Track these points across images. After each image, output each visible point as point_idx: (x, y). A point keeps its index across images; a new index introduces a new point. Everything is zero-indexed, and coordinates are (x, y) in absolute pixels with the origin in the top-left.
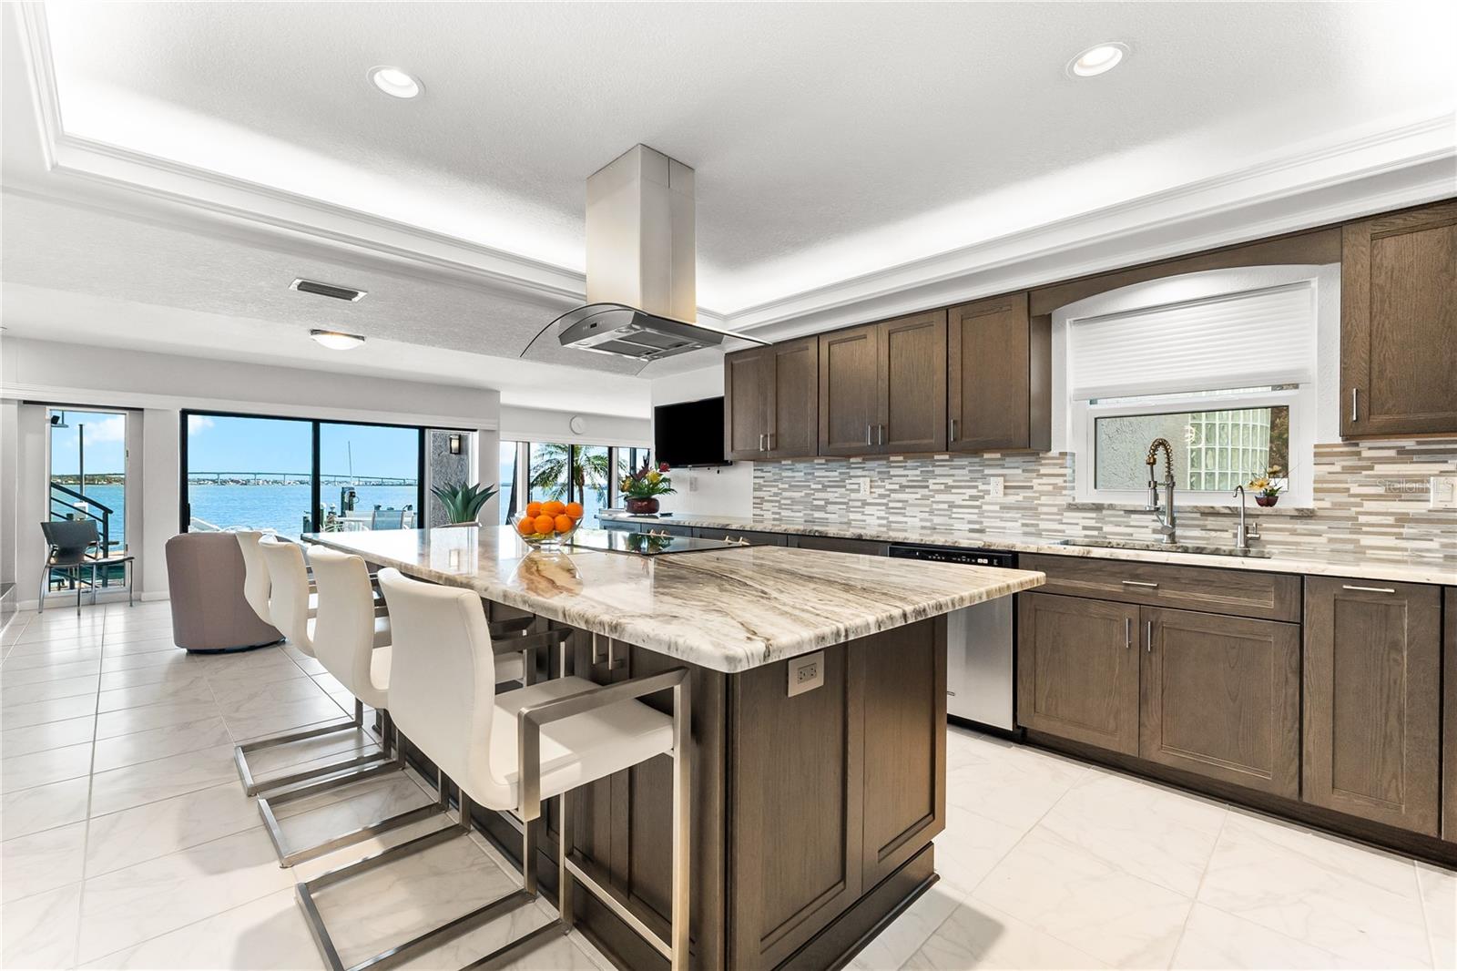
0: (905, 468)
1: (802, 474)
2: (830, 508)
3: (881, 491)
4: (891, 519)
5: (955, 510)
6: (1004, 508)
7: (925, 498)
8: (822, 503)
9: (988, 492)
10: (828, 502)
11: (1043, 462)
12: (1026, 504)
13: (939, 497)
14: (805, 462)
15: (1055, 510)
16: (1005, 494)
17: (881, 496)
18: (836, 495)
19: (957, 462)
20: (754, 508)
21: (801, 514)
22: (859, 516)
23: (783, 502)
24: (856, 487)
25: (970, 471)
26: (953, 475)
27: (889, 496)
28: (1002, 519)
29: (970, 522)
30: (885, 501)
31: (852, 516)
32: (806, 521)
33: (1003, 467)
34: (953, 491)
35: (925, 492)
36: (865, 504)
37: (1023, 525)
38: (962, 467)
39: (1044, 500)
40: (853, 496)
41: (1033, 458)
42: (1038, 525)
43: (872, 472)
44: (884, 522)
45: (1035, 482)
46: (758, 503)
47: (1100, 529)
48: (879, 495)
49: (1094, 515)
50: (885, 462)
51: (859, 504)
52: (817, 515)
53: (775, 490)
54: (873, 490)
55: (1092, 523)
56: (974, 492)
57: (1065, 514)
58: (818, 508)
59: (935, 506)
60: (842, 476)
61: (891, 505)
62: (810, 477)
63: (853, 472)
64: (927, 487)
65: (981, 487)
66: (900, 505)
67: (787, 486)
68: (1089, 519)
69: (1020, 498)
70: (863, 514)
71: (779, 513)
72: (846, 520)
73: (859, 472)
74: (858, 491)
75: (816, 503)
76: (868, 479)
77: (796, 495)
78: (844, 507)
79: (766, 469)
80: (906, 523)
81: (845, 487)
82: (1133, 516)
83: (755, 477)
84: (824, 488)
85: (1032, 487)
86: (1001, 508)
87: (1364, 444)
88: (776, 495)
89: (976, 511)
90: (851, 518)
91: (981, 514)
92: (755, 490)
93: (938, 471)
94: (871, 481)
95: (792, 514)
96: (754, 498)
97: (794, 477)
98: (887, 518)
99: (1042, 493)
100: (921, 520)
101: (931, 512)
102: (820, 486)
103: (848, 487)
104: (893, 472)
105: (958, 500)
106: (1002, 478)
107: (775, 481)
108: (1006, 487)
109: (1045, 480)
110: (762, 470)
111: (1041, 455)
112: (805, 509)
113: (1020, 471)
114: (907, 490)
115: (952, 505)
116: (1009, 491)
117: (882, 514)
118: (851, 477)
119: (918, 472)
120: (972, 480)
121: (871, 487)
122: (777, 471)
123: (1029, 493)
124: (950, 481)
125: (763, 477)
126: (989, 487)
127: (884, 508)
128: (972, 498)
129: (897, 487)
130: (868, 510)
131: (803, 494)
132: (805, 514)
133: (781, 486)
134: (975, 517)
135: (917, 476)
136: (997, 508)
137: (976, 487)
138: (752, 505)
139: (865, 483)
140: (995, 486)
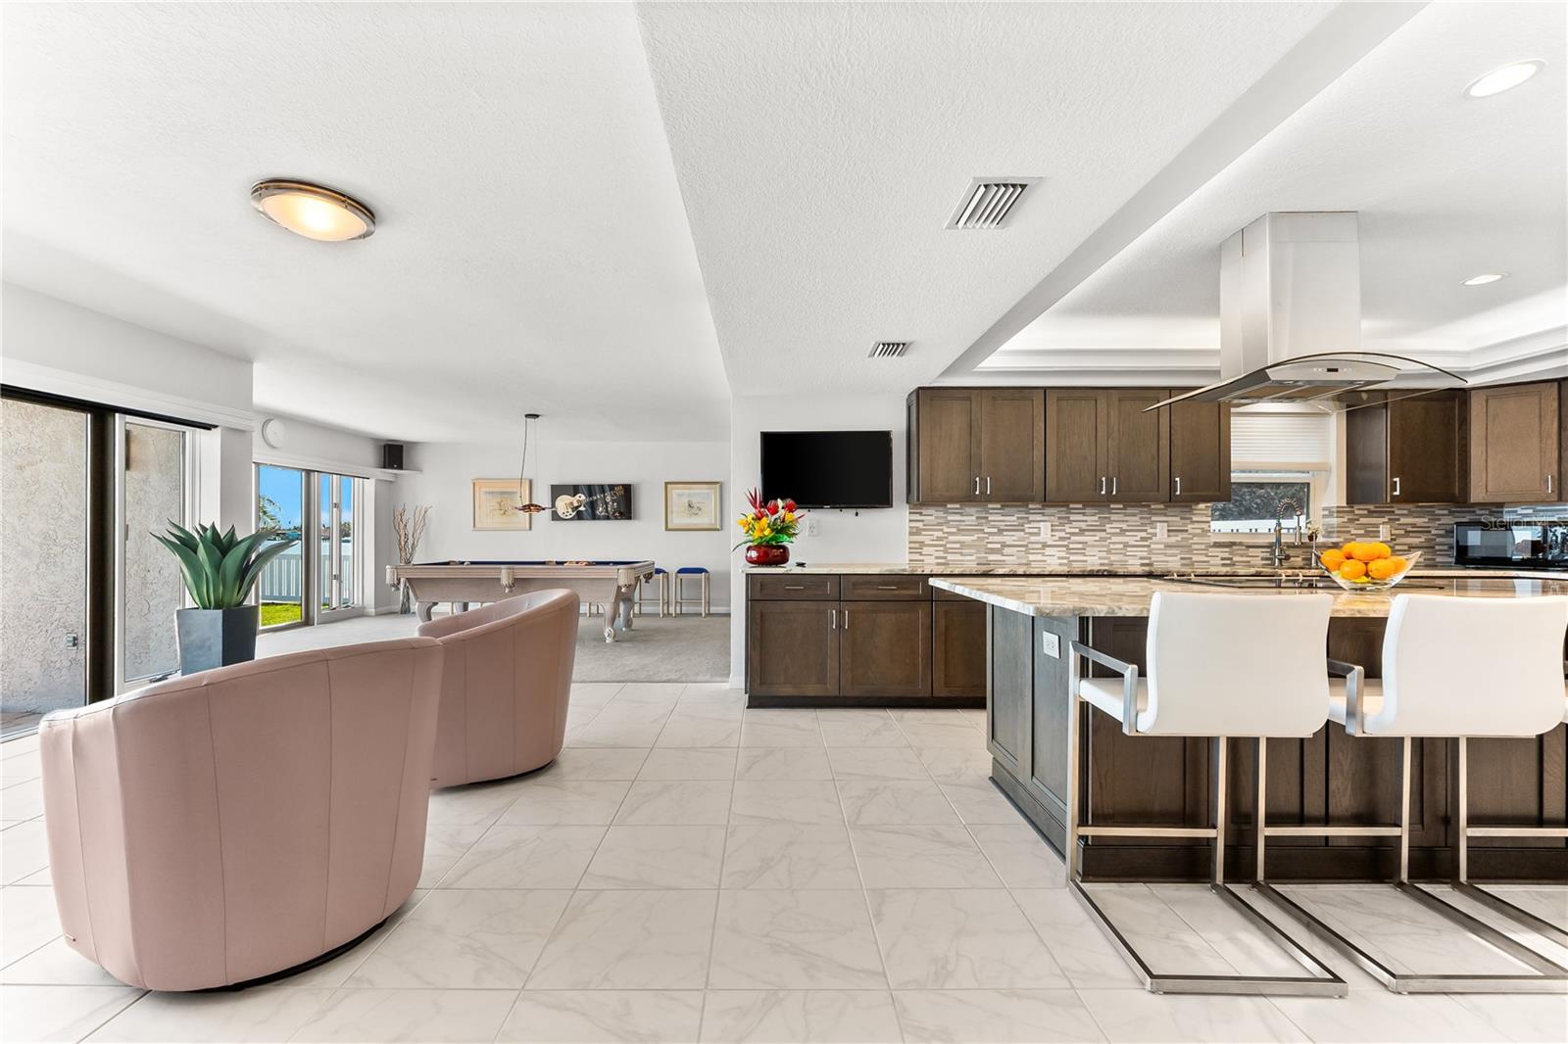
0: (1084, 514)
1: (974, 518)
2: (1006, 550)
3: (1063, 534)
4: (1072, 558)
5: (1129, 549)
6: (1168, 546)
7: (1102, 539)
8: (999, 546)
9: (1155, 535)
10: (1004, 545)
11: (1195, 512)
12: (1184, 543)
13: (1115, 539)
14: (974, 506)
15: (1203, 547)
16: (1169, 536)
17: (1061, 539)
18: (1015, 538)
19: (1130, 511)
20: (910, 553)
21: (973, 558)
22: (1039, 557)
23: (948, 546)
24: (1036, 530)
25: (1141, 518)
26: (1127, 521)
27: (1069, 538)
28: (1166, 555)
29: (1141, 558)
30: (1066, 543)
31: (1031, 557)
32: (978, 564)
33: (1166, 515)
34: (1127, 533)
35: (1103, 534)
36: (1045, 545)
37: (1182, 559)
38: (1134, 515)
39: (1196, 540)
40: (1033, 539)
41: (1187, 510)
42: (1191, 558)
43: (1052, 518)
44: (1066, 561)
45: (1190, 526)
46: (917, 548)
47: (1231, 559)
48: (1060, 538)
49: (1227, 550)
50: (1064, 509)
51: (1040, 546)
52: (991, 557)
53: (940, 534)
54: (1054, 533)
55: (1227, 555)
56: (1144, 534)
57: (1211, 549)
58: (993, 551)
59: (1112, 546)
60: (1021, 521)
61: (1071, 546)
62: (983, 521)
63: (1031, 517)
64: (1105, 530)
65: (1150, 531)
66: (1080, 546)
67: (954, 530)
68: (1224, 553)
69: (1179, 539)
70: (1043, 555)
71: (945, 558)
72: (1024, 561)
73: (1039, 517)
74: (1038, 534)
75: (989, 546)
76: (1049, 524)
77: (967, 539)
78: (1023, 549)
79: (924, 512)
80: (1086, 561)
81: (1023, 530)
82: (1251, 550)
83: (910, 521)
84: (1000, 532)
85: (1187, 531)
86: (1166, 546)
87: (1356, 507)
88: (939, 539)
89: (1146, 549)
90: (1031, 559)
91: (1150, 552)
92: (911, 534)
93: (1114, 517)
94: (1052, 526)
95: (962, 558)
96: (910, 542)
97: (963, 521)
98: (1068, 558)
99: (1195, 535)
100: (1100, 558)
101: (1109, 552)
102: (996, 530)
103: (1027, 530)
104: (1073, 517)
105: (1131, 541)
106: (1166, 524)
107: (939, 524)
108: (1169, 531)
109: (1196, 525)
110: (921, 514)
111: (1193, 507)
112: (978, 552)
113: (1178, 519)
114: (1087, 533)
115: (1126, 545)
116: (1171, 533)
117: (1064, 554)
118: (1030, 522)
119: (1096, 518)
120: (1142, 525)
121: (1052, 531)
122: (941, 514)
123: (1185, 535)
124: (1124, 526)
125: (923, 521)
126: (1158, 531)
127: (1064, 549)
128: (1143, 539)
129: (1077, 530)
130: (1048, 551)
131: (975, 538)
132: (977, 558)
133: (946, 530)
134: (1145, 554)
135: (1096, 521)
136: (1162, 546)
137: (1145, 530)
138: (908, 550)
139: (1045, 528)
140: (1161, 530)
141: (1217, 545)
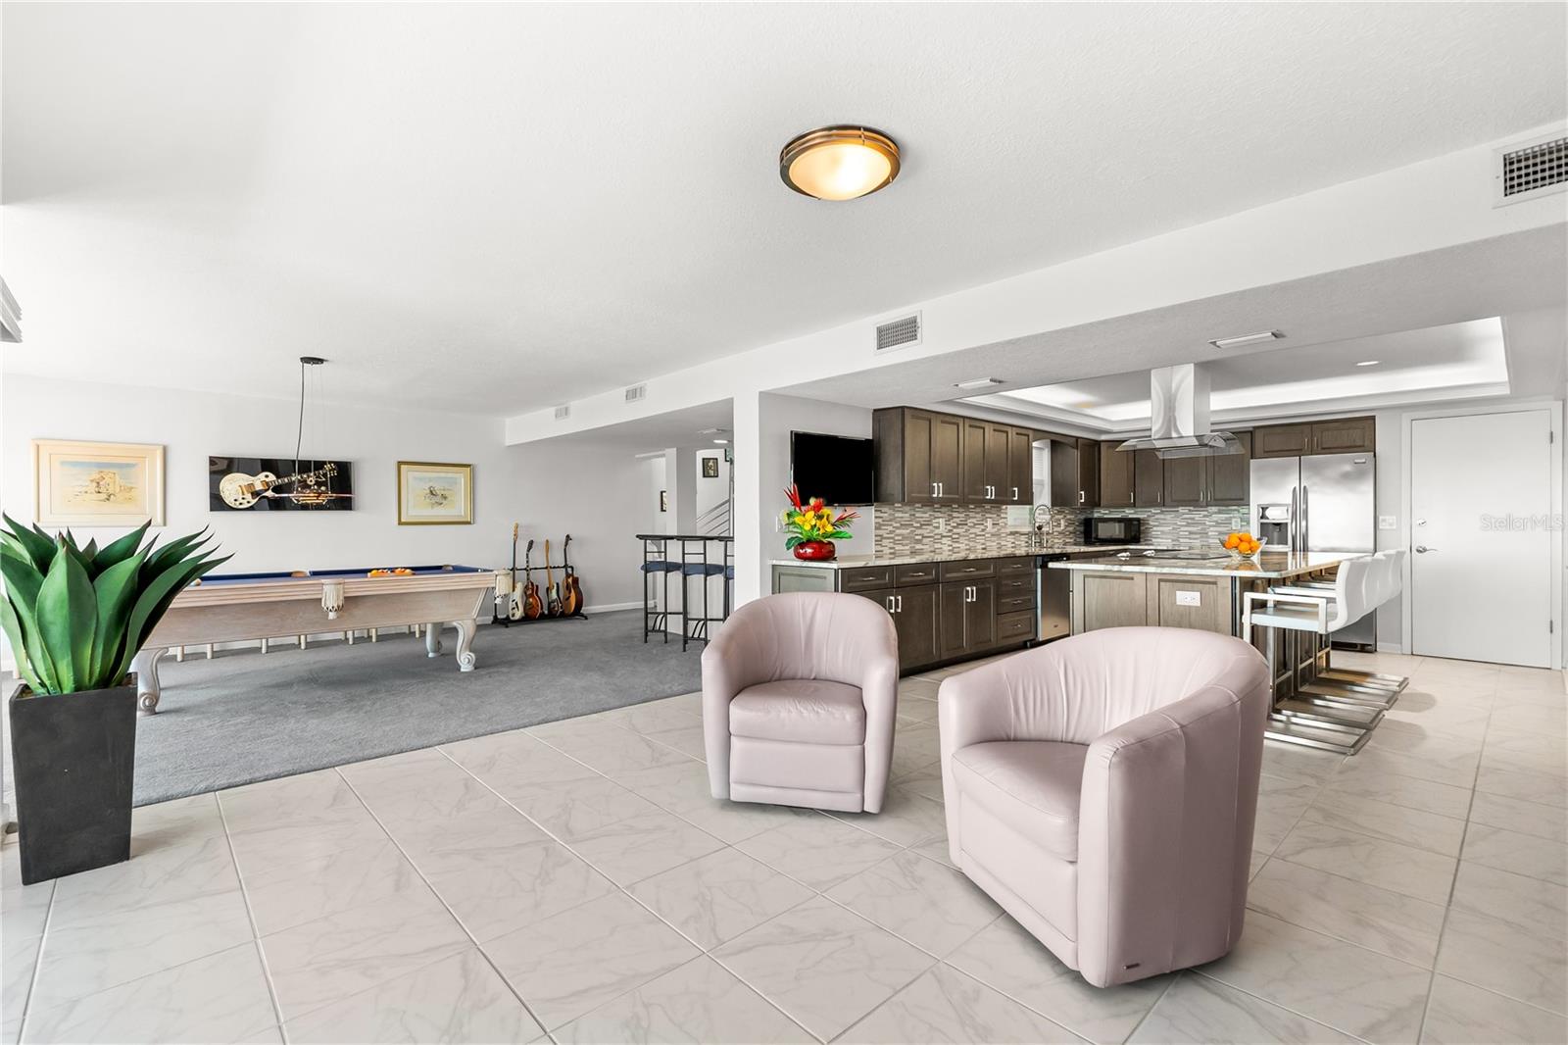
0: (959, 512)
1: (909, 515)
2: (925, 541)
3: (950, 527)
4: (954, 545)
5: (978, 538)
6: (992, 535)
7: (966, 531)
8: (920, 537)
9: (987, 527)
10: (923, 537)
11: (1001, 511)
12: (998, 533)
13: (971, 530)
15: (1005, 535)
16: (993, 528)
18: (927, 531)
19: (978, 510)
20: (876, 544)
21: (908, 547)
22: (939, 545)
23: (896, 538)
24: (937, 524)
25: (982, 515)
26: (975, 518)
27: (952, 530)
28: (991, 541)
29: (982, 544)
30: (951, 534)
31: (936, 546)
33: (991, 514)
34: (976, 526)
35: (966, 527)
36: (942, 536)
37: (997, 544)
38: (978, 513)
39: (1002, 530)
40: (937, 531)
41: (998, 509)
42: (1000, 543)
44: (951, 548)
45: (1000, 521)
46: (879, 540)
47: (1015, 543)
48: (948, 530)
49: (1013, 537)
51: (940, 536)
52: (918, 547)
53: (891, 528)
54: (945, 527)
55: (1014, 541)
57: (1008, 537)
58: (919, 542)
59: (970, 536)
60: (930, 518)
62: (913, 517)
64: (967, 525)
65: (985, 524)
66: (957, 536)
67: (898, 525)
68: (1011, 539)
69: (996, 530)
70: (941, 543)
71: (894, 549)
72: (932, 549)
73: (939, 515)
74: (938, 527)
75: (917, 537)
77: (905, 532)
78: (932, 539)
79: (883, 510)
81: (932, 525)
82: (1021, 536)
83: (876, 517)
84: (921, 526)
85: (999, 524)
88: (891, 532)
89: (984, 537)
91: (985, 539)
92: (876, 528)
93: (971, 515)
94: (944, 521)
95: (903, 547)
96: (876, 536)
97: (903, 517)
98: (952, 546)
99: (1002, 527)
100: (966, 545)
101: (969, 540)
102: (919, 525)
103: (934, 525)
104: (954, 515)
105: (977, 532)
106: (991, 520)
107: (890, 521)
108: (993, 524)
109: (1002, 520)
110: (880, 511)
111: (1001, 508)
112: (911, 542)
113: (996, 516)
114: (959, 526)
115: (977, 535)
116: (993, 526)
117: (950, 543)
118: (935, 518)
119: (963, 515)
120: (983, 520)
121: (944, 525)
122: (891, 512)
123: (998, 527)
124: (974, 521)
125: (882, 517)
126: (988, 524)
127: (951, 538)
128: (984, 530)
129: (956, 524)
130: (944, 540)
131: (909, 531)
132: (910, 547)
133: (895, 525)
134: (984, 541)
136: (990, 535)
137: (983, 524)
138: (874, 538)
139: (942, 523)
140: (989, 523)
141: (1012, 533)
